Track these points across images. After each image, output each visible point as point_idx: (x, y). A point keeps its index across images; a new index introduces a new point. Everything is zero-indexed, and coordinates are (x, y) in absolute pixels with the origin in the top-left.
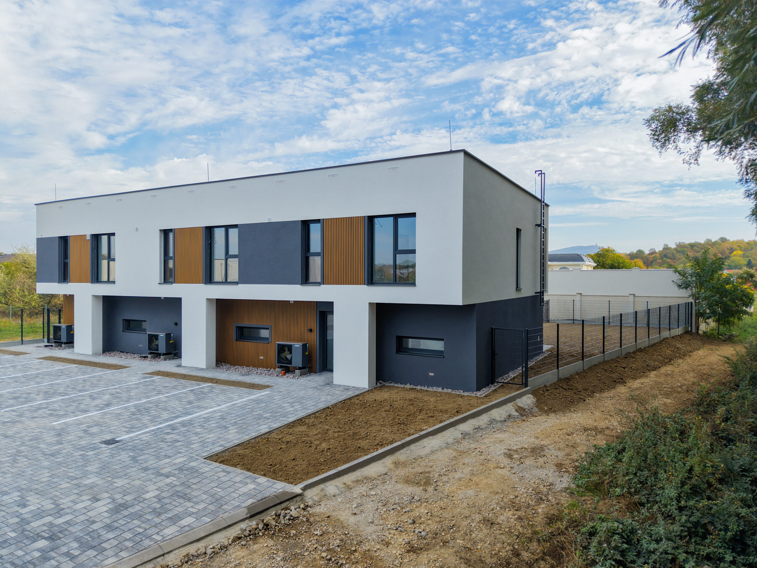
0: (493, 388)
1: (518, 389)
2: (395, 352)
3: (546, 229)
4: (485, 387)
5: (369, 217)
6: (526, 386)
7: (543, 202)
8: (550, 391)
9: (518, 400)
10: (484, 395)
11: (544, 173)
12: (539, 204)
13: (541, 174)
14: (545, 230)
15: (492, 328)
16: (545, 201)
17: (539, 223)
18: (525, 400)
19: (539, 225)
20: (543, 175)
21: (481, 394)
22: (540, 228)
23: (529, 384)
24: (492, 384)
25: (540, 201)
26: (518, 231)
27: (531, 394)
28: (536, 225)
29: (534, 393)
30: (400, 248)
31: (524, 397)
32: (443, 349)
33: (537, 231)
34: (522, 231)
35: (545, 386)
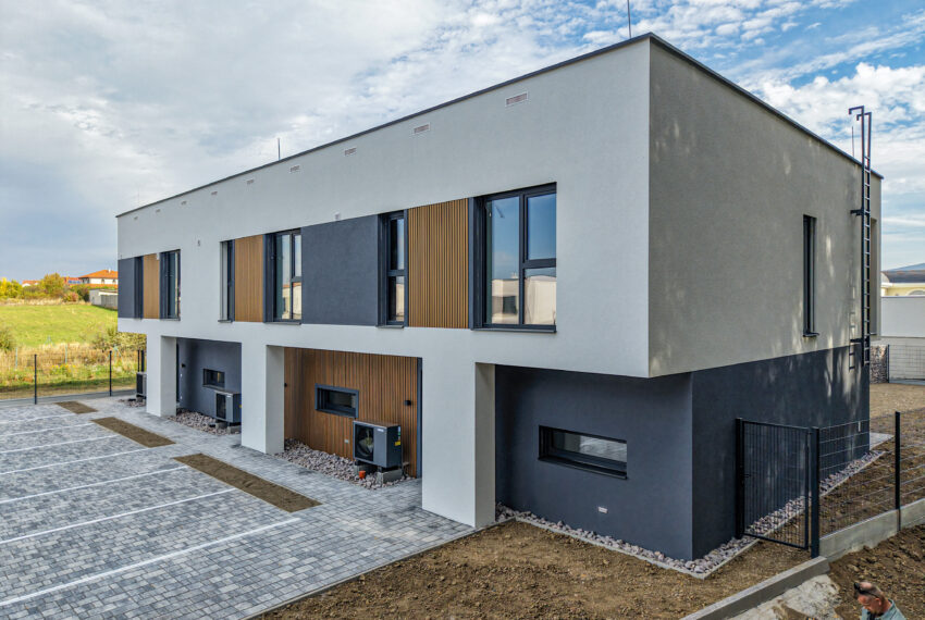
0: (736, 549)
1: (795, 560)
2: (538, 456)
3: (874, 221)
4: (717, 546)
5: (476, 199)
6: (815, 554)
7: (868, 168)
8: (876, 565)
9: (790, 592)
10: (708, 573)
11: (869, 114)
12: (856, 172)
13: (862, 115)
14: (874, 223)
15: (737, 421)
16: (872, 167)
17: (859, 208)
18: (808, 591)
19: (860, 212)
20: (866, 117)
21: (700, 569)
22: (860, 217)
23: (823, 547)
24: (738, 537)
25: (861, 166)
26: (809, 221)
27: (827, 573)
28: (852, 212)
29: (835, 569)
30: (533, 256)
31: (806, 584)
32: (625, 460)
33: (853, 223)
34: (818, 222)
35: (866, 549)
